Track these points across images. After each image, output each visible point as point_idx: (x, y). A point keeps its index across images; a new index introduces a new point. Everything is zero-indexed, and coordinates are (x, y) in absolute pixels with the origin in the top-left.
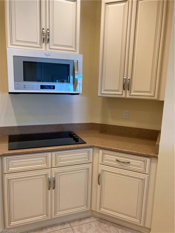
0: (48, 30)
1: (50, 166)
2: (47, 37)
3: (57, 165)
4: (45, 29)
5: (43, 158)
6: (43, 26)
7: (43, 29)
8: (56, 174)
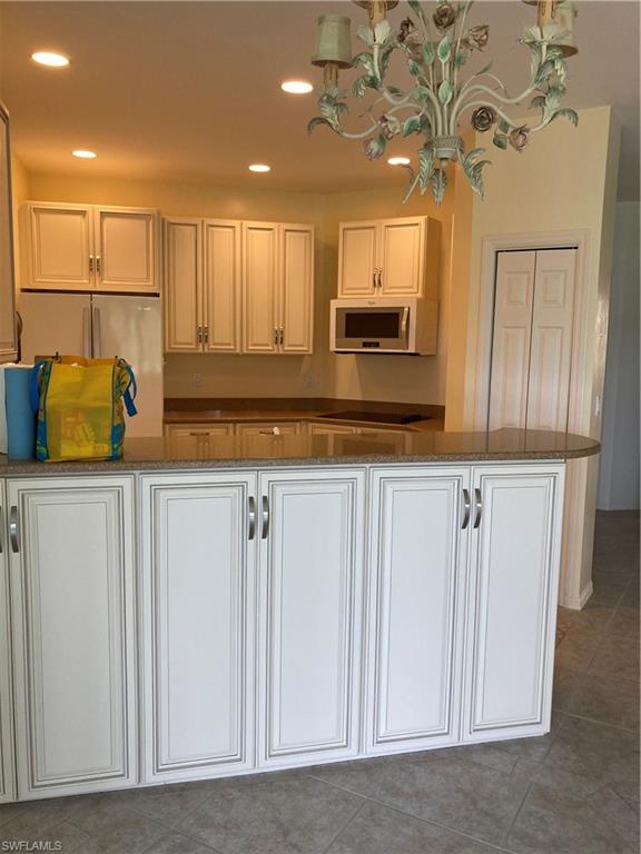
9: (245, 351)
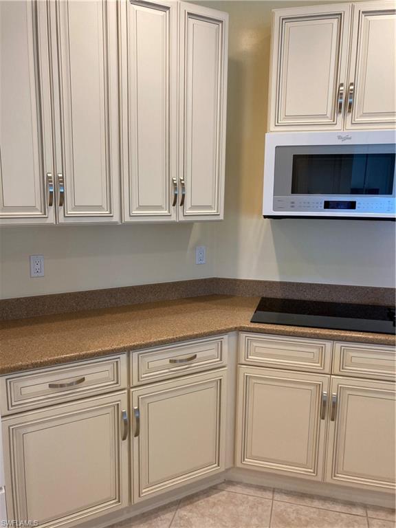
0: (352, 84)
1: (327, 370)
2: (349, 100)
3: (344, 372)
4: (345, 85)
5: (314, 350)
6: (342, 80)
7: (342, 85)
8: (340, 389)
9: (127, 219)
